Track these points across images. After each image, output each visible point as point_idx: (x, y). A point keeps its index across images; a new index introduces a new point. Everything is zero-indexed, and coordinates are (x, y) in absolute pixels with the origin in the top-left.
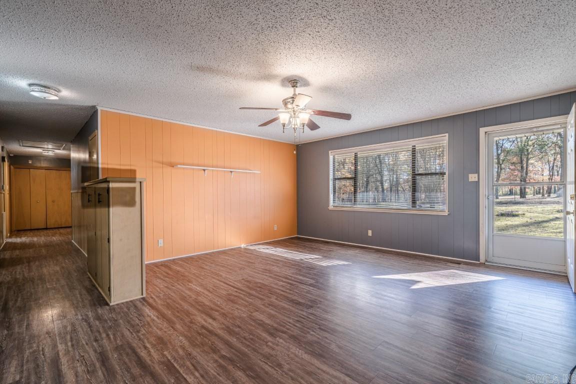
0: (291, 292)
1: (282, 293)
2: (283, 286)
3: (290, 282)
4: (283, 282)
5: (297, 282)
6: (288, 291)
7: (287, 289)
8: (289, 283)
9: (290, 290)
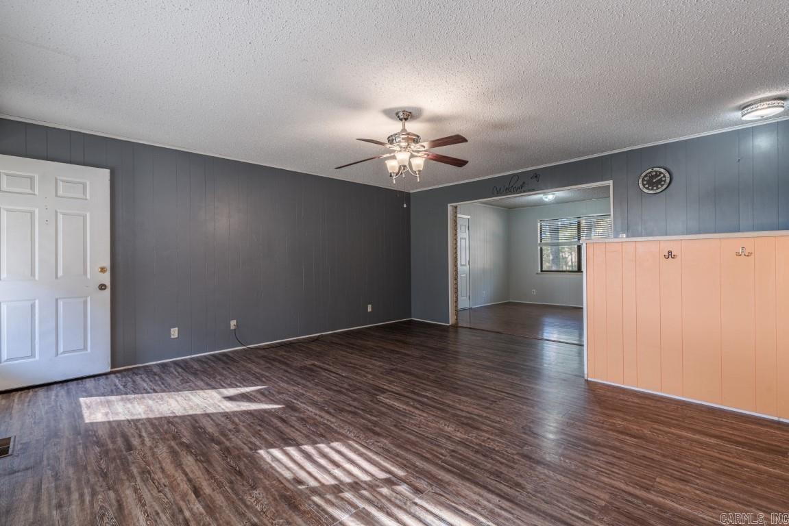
0: (412, 382)
1: (424, 381)
2: (425, 390)
3: (415, 397)
4: (424, 396)
5: (405, 396)
6: (417, 384)
7: (418, 386)
8: (418, 394)
9: (414, 384)
